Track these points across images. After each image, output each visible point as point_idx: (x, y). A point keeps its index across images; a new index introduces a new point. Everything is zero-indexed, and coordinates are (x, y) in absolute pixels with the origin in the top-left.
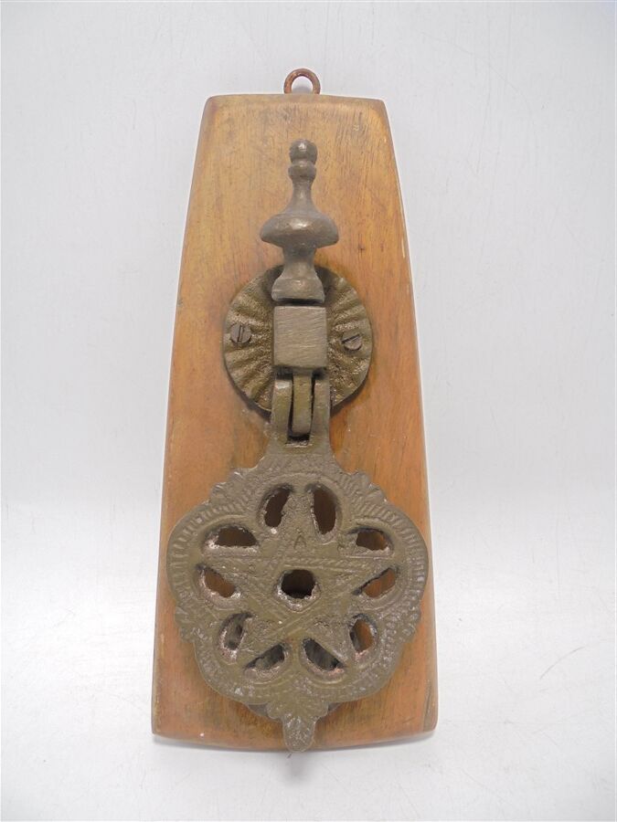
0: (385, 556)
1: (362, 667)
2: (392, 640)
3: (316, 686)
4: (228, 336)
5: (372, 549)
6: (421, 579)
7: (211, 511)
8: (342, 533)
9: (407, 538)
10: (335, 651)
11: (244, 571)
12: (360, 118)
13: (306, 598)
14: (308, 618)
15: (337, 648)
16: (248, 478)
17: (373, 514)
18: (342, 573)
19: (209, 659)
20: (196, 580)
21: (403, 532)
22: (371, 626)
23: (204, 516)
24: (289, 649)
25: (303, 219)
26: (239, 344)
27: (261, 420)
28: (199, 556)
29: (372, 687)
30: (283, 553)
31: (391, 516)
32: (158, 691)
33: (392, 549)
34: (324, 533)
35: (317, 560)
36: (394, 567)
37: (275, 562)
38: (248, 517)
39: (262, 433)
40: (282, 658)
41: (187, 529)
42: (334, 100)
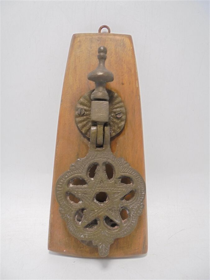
0: (131, 186)
1: (125, 225)
2: (135, 215)
3: (109, 232)
4: (77, 112)
5: (126, 184)
6: (143, 193)
7: (70, 173)
8: (116, 178)
9: (138, 179)
10: (115, 220)
11: (83, 193)
12: (123, 41)
13: (104, 202)
14: (105, 209)
15: (116, 219)
16: (83, 161)
17: (126, 171)
18: (116, 193)
19: (72, 225)
20: (66, 198)
21: (137, 177)
22: (127, 211)
23: (68, 175)
24: (99, 220)
25: (101, 72)
26: (80, 115)
27: (88, 141)
28: (67, 189)
29: (129, 232)
30: (96, 186)
31: (132, 172)
32: (50, 235)
33: (133, 183)
34: (110, 179)
35: (108, 188)
36: (134, 190)
37: (93, 189)
38: (83, 174)
39: (88, 146)
40: (97, 224)
41: (62, 180)
42: (114, 35)
